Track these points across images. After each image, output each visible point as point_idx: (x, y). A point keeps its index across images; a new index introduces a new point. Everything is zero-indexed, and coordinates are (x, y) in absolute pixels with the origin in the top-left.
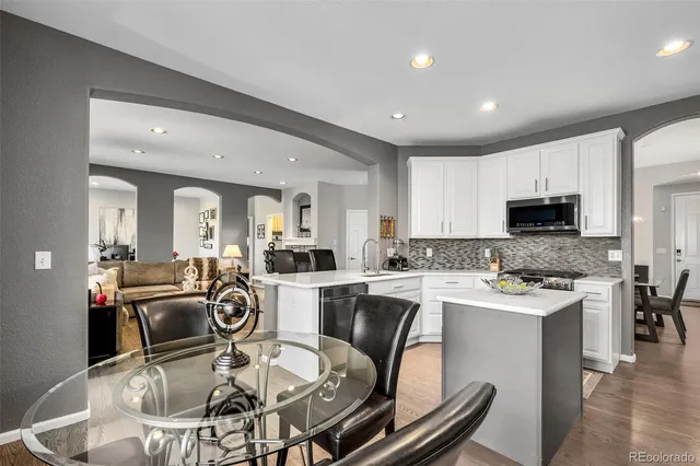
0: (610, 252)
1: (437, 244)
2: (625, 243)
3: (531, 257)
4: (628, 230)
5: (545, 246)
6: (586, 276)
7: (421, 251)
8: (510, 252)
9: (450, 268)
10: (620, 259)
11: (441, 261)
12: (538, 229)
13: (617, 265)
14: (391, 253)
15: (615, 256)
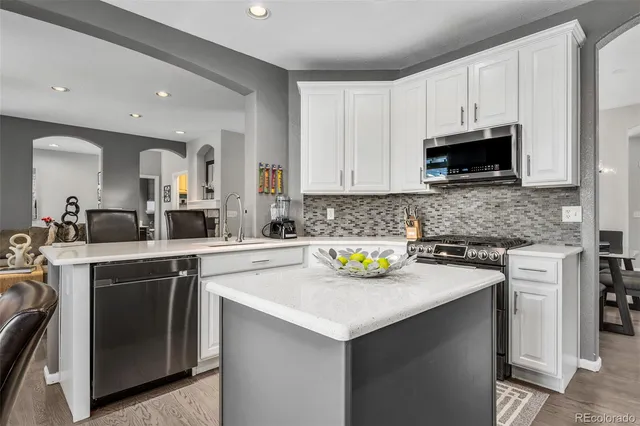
0: (564, 209)
1: (341, 201)
2: (586, 195)
3: (461, 218)
4: (589, 177)
5: (479, 203)
6: (532, 243)
7: (319, 212)
8: (435, 213)
9: (359, 234)
10: (578, 219)
11: (346, 225)
12: (463, 176)
13: (575, 228)
14: (275, 214)
15: (571, 214)
